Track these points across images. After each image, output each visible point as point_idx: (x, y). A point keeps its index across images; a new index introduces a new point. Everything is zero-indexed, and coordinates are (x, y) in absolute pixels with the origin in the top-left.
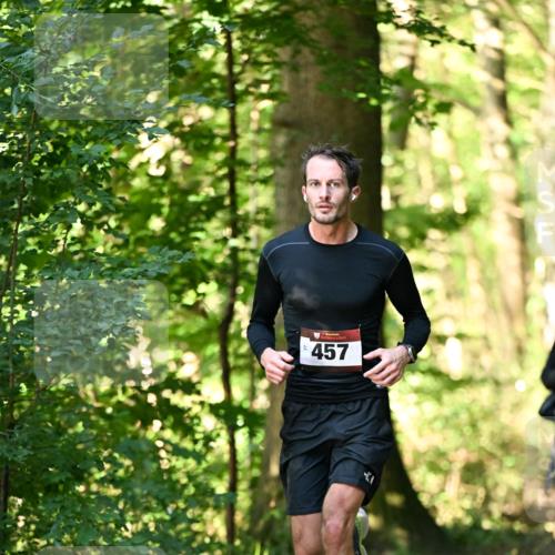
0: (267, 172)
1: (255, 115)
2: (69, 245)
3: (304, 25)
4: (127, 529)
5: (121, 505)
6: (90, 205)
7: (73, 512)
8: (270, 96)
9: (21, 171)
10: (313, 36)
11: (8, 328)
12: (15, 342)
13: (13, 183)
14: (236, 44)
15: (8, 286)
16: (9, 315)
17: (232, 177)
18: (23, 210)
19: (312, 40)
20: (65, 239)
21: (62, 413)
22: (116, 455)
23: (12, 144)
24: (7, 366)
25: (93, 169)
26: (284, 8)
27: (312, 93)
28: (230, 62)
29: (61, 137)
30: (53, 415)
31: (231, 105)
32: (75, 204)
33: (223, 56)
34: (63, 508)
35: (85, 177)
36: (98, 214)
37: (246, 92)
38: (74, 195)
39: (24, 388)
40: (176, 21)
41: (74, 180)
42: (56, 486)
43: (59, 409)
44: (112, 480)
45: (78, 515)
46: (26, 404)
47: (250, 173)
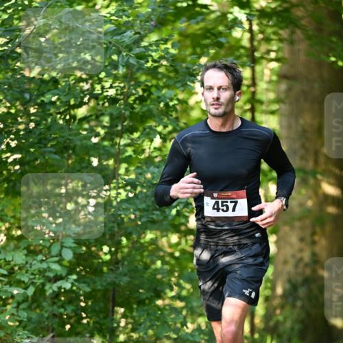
0: (275, 107)
1: (267, 72)
2: (152, 152)
3: (298, 16)
4: (187, 328)
5: (184, 313)
6: (165, 127)
7: (155, 316)
8: (277, 60)
9: (122, 107)
10: (303, 22)
11: (115, 203)
12: (119, 213)
13: (118, 114)
14: (255, 28)
15: (114, 177)
16: (115, 195)
17: (253, 110)
18: (124, 131)
19: (303, 25)
20: (150, 148)
21: (148, 256)
22: (181, 281)
23: (117, 90)
24: (113, 227)
25: (167, 105)
26: (285, 5)
27: (302, 57)
28: (252, 39)
29: (147, 85)
30: (142, 256)
31: (252, 65)
32: (156, 126)
33: (247, 35)
34: (148, 314)
35: (162, 110)
36: (170, 133)
37: (262, 58)
38: (155, 121)
39: (124, 241)
40: (218, 14)
41: (155, 112)
42: (144, 300)
43: (146, 253)
44: (179, 297)
45: (158, 319)
46: (126, 250)
47: (264, 107)
